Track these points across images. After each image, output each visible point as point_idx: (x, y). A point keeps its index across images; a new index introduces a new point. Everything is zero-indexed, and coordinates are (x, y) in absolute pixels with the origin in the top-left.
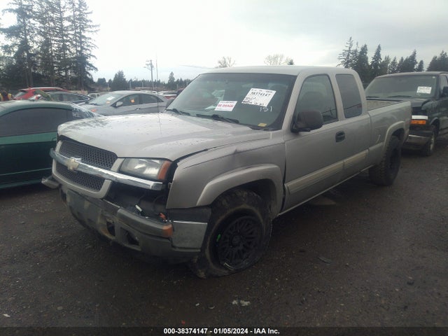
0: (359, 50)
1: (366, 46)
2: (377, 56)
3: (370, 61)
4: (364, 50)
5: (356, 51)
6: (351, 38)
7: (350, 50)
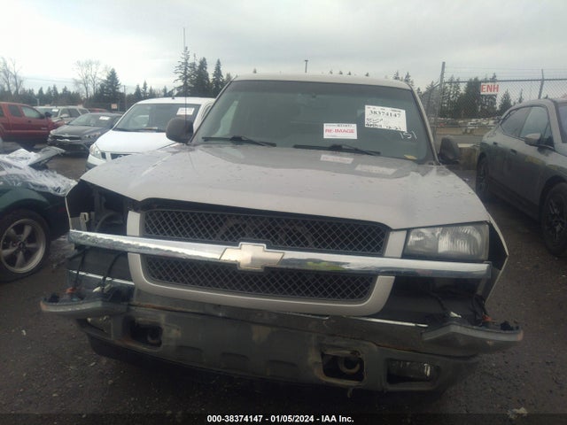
0: (198, 64)
1: (204, 59)
2: (218, 73)
3: (211, 77)
4: (203, 64)
5: (194, 64)
6: (186, 48)
7: (186, 63)
